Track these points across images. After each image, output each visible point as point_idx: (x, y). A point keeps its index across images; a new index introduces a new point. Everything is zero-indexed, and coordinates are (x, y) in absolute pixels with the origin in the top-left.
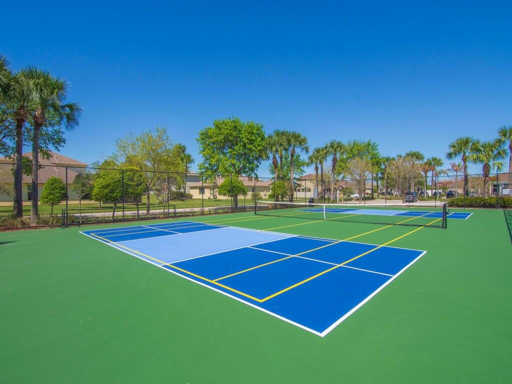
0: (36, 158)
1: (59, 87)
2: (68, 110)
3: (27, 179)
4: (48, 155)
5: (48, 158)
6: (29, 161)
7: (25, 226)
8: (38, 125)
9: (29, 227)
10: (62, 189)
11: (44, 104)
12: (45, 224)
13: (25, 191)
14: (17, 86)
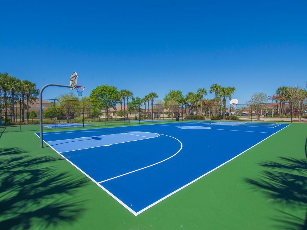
0: (28, 103)
1: (34, 85)
2: (36, 91)
3: (26, 111)
4: (32, 103)
5: (32, 104)
6: (26, 105)
7: (25, 124)
8: (28, 96)
9: (26, 124)
10: (35, 114)
11: (30, 90)
12: (30, 124)
13: (25, 115)
14: (22, 87)
